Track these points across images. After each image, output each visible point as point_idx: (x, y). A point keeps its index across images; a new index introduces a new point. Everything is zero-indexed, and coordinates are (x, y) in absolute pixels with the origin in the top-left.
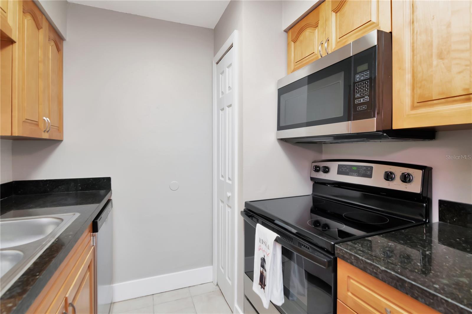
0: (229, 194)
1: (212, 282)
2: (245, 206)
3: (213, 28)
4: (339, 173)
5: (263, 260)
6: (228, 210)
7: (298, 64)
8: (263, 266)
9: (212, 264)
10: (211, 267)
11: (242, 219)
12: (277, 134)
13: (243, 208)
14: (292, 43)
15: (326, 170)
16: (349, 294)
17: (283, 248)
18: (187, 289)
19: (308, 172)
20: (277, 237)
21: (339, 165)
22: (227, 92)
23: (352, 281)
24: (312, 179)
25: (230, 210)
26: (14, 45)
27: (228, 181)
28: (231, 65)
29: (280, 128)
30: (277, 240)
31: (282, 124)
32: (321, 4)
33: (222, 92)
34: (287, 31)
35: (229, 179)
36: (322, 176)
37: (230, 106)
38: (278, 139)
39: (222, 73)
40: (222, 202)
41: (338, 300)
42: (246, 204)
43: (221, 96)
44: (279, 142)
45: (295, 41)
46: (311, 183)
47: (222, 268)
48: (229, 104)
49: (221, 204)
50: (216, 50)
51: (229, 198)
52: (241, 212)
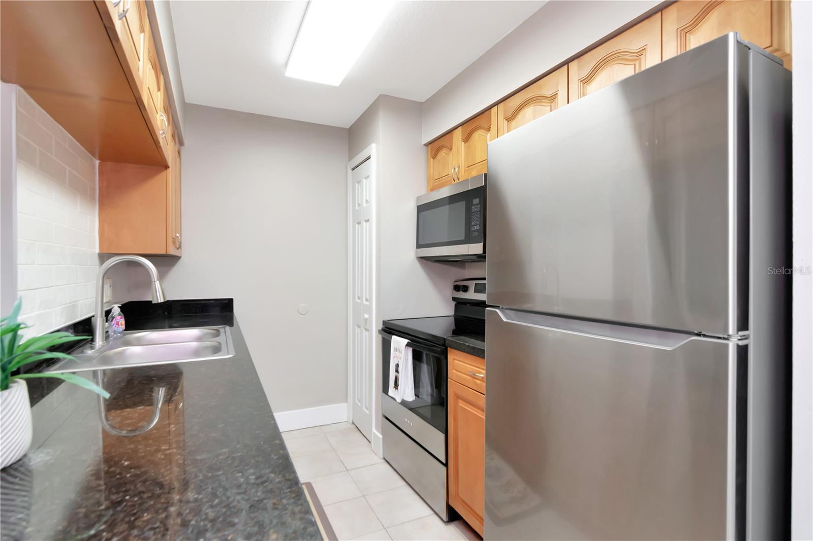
0: (366, 316)
1: (347, 421)
2: (383, 325)
3: (348, 128)
4: (475, 291)
5: (397, 365)
6: (366, 334)
7: (437, 182)
8: (397, 371)
9: (347, 402)
10: (346, 404)
11: (380, 336)
12: (416, 252)
13: (381, 327)
14: (432, 159)
15: (465, 289)
16: (454, 371)
17: (413, 349)
18: (319, 427)
19: (450, 292)
20: (408, 342)
21: (476, 284)
22: (365, 205)
23: (455, 361)
24: (454, 299)
25: (367, 333)
26: (168, 170)
27: (365, 302)
28: (368, 176)
29: (419, 246)
30: (408, 345)
31: (421, 243)
32: (454, 130)
33: (358, 204)
34: (426, 145)
35: (367, 300)
36: (462, 295)
37: (367, 221)
38: (417, 257)
39: (359, 182)
40: (359, 326)
41: (449, 379)
42: (384, 322)
43: (357, 208)
44: (419, 261)
45: (434, 157)
46: (454, 303)
47: (358, 400)
48: (367, 219)
49: (357, 329)
50: (351, 157)
51: (366, 320)
52: (379, 330)
